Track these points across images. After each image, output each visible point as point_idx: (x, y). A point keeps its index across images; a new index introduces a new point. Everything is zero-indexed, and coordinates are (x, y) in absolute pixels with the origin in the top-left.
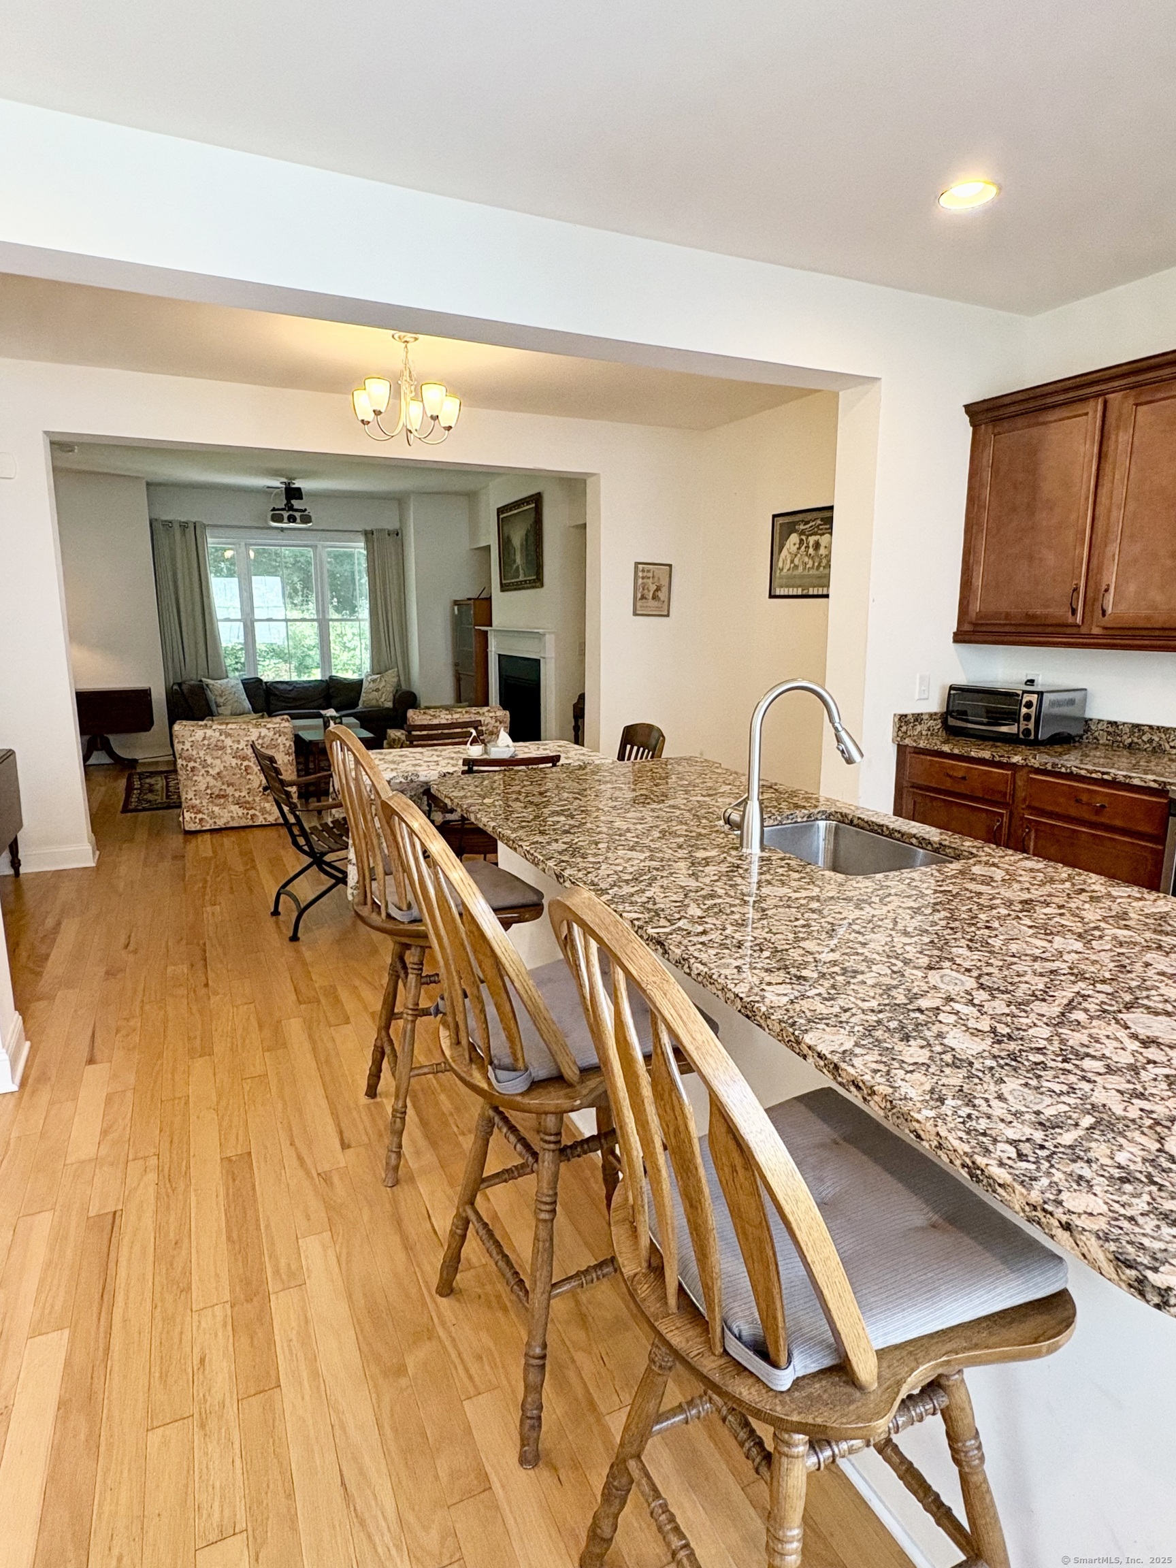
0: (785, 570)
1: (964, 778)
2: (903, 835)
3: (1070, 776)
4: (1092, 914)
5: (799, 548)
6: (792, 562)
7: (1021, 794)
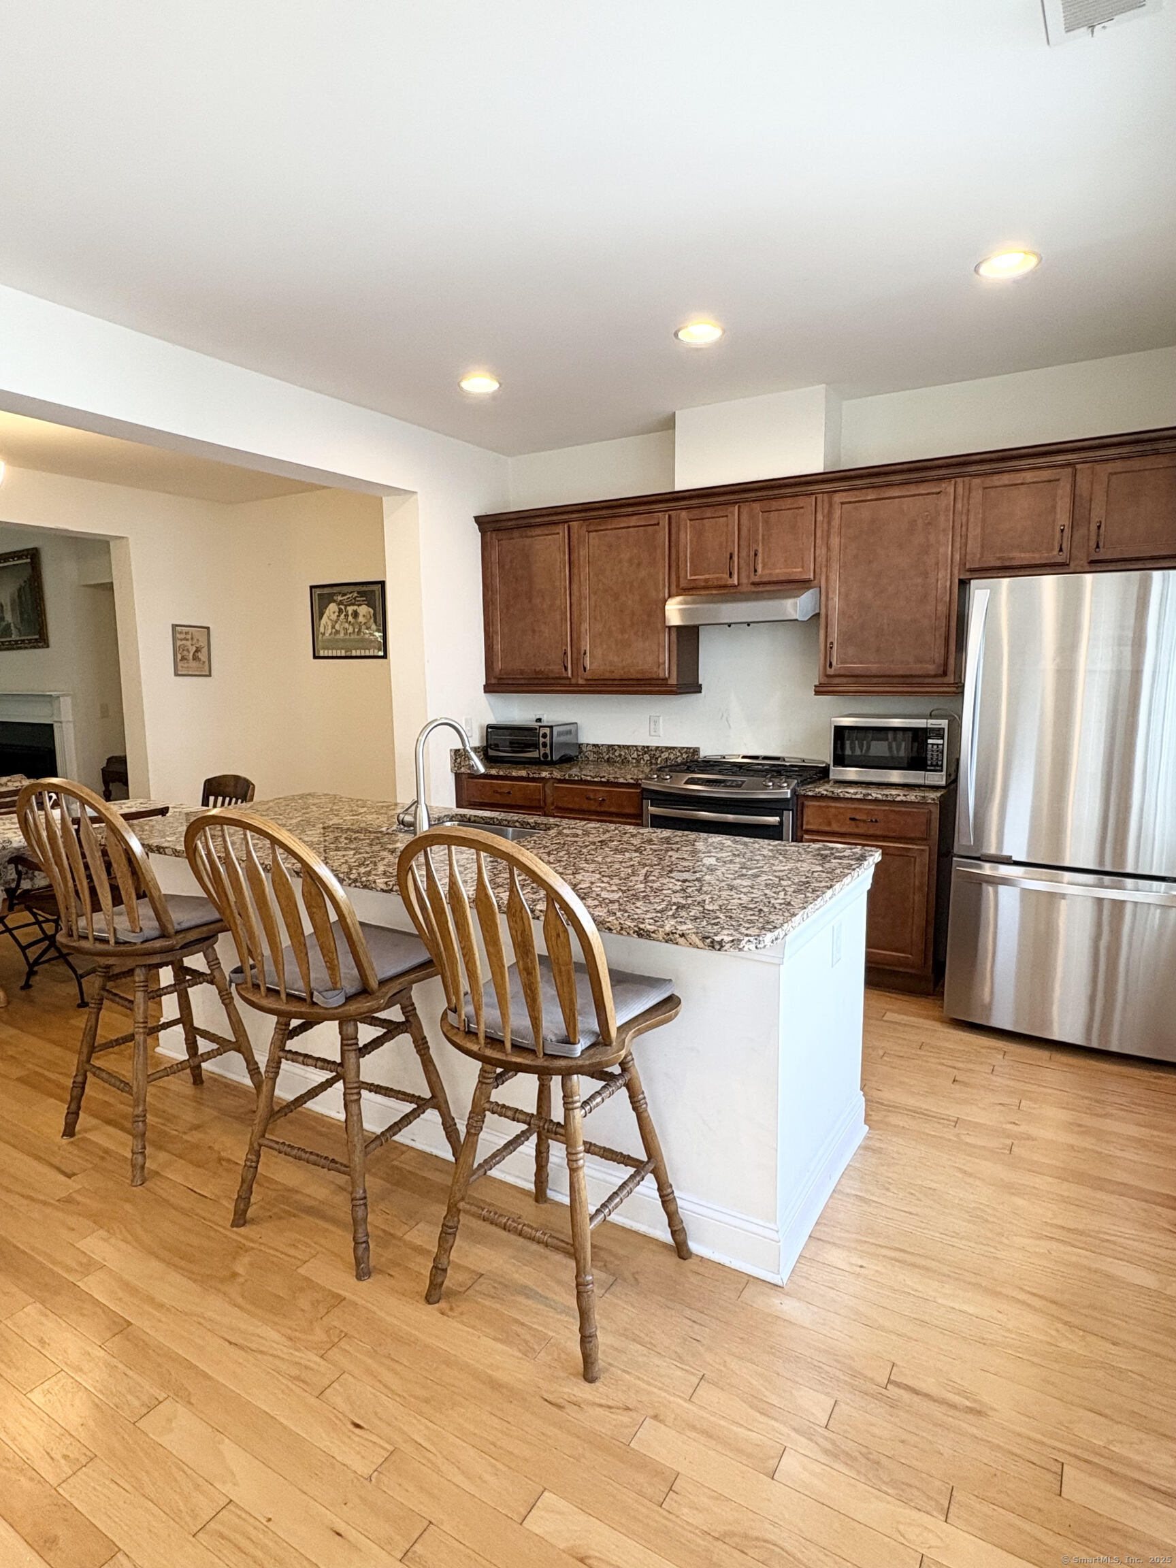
0: (327, 635)
1: (509, 793)
2: (509, 822)
3: (581, 782)
4: (636, 842)
5: (339, 616)
6: (333, 627)
7: (549, 800)
